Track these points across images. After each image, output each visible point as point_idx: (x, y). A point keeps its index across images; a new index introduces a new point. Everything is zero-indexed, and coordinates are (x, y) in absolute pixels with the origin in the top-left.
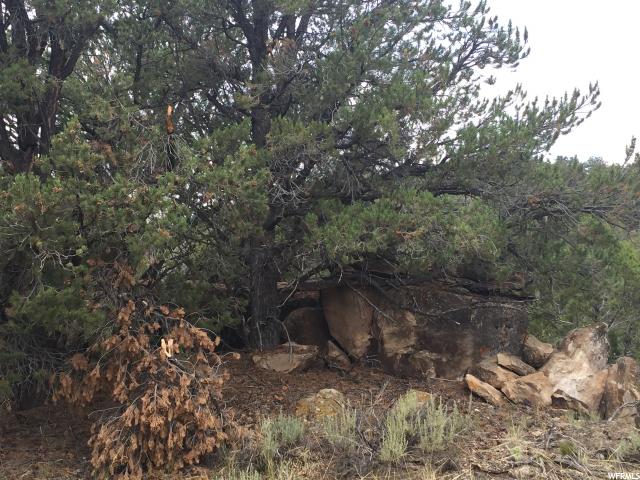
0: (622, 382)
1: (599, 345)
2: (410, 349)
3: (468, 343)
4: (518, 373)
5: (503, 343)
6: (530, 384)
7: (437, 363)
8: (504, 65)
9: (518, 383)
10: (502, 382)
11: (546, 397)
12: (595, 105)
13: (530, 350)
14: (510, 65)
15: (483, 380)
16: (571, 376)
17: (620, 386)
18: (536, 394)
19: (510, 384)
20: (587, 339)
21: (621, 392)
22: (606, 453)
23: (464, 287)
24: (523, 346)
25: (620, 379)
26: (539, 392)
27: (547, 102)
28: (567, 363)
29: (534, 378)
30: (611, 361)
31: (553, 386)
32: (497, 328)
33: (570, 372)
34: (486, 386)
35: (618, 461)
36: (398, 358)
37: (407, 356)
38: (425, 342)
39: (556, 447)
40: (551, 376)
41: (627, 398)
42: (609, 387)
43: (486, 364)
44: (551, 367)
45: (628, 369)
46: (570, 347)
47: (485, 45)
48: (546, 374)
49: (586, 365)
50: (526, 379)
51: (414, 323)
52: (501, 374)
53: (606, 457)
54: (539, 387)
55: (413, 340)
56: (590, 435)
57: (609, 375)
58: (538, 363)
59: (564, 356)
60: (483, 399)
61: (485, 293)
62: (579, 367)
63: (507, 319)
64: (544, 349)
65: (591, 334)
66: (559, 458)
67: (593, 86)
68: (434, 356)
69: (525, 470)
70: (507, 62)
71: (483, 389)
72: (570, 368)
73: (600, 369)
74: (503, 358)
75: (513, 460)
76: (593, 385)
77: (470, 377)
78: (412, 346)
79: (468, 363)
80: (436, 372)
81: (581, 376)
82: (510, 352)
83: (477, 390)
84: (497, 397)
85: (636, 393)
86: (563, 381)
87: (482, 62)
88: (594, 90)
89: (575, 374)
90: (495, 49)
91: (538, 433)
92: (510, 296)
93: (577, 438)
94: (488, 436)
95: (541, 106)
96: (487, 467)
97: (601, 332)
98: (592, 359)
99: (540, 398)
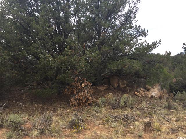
1: (160, 87)
2: (125, 87)
3: (135, 86)
4: (144, 92)
5: (142, 86)
7: (130, 89)
8: (143, 37)
11: (150, 96)
12: (160, 44)
13: (147, 88)
17: (163, 95)
19: (143, 94)
21: (164, 96)
22: (161, 106)
23: (135, 76)
24: (145, 87)
25: (163, 93)
27: (151, 43)
29: (147, 92)
30: (161, 90)
31: (151, 94)
32: (141, 83)
33: (154, 92)
34: (138, 94)
36: (123, 88)
38: (127, 86)
39: (152, 105)
41: (164, 97)
42: (161, 95)
43: (138, 90)
45: (165, 92)
46: (154, 87)
47: (140, 33)
48: (150, 92)
49: (157, 91)
50: (146, 93)
51: (126, 82)
52: (141, 92)
53: (161, 107)
54: (148, 94)
55: (125, 85)
56: (158, 103)
57: (161, 92)
58: (148, 90)
59: (153, 89)
60: (138, 96)
61: (139, 77)
62: (156, 91)
63: (143, 82)
64: (149, 87)
65: (158, 85)
66: (152, 107)
69: (146, 109)
74: (141, 89)
75: (144, 107)
76: (158, 94)
77: (135, 92)
79: (135, 89)
80: (129, 91)
81: (156, 92)
82: (143, 88)
83: (137, 94)
84: (140, 96)
85: (166, 96)
86: (153, 93)
87: (139, 36)
88: (160, 41)
89: (155, 92)
90: (142, 34)
91: (148, 102)
92: (143, 78)
93: (155, 103)
94: (139, 102)
95: (150, 44)
96: (139, 108)
97: (160, 85)
98: (158, 89)
99: (148, 96)
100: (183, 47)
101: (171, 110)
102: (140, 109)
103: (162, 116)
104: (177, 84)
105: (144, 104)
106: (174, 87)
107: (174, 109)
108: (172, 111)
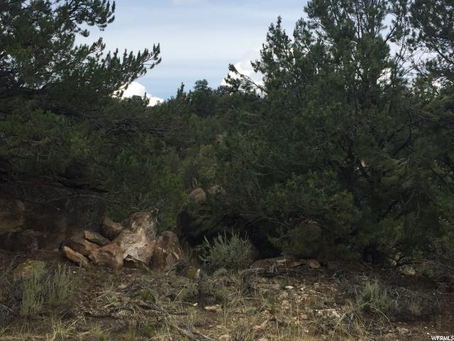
0: (165, 249)
1: (152, 223)
2: (19, 229)
3: (63, 224)
4: (99, 244)
5: (87, 223)
6: (108, 252)
7: (40, 239)
8: (95, 23)
9: (100, 251)
10: (89, 251)
11: (119, 261)
12: (157, 61)
13: (107, 228)
14: (100, 25)
15: (75, 250)
16: (135, 245)
17: (164, 251)
18: (113, 259)
19: (95, 254)
20: (145, 220)
21: (165, 255)
22: (172, 297)
23: (59, 182)
24: (102, 225)
25: (164, 246)
26: (115, 257)
27: (125, 55)
28: (133, 237)
29: (110, 247)
30: (158, 234)
31: (124, 252)
32: (84, 212)
33: (134, 243)
34: (77, 254)
35: (180, 302)
36: (9, 235)
37: (15, 234)
38: (31, 223)
39: (138, 295)
40: (122, 245)
41: (169, 259)
42: (156, 252)
43: (76, 238)
44: (121, 239)
45: (170, 239)
46: (133, 225)
47: (84, 6)
48: (119, 244)
49: (144, 238)
50: (106, 248)
51: (23, 209)
52: (88, 246)
53: (173, 300)
54: (114, 254)
55: (21, 222)
56: (160, 285)
57: (156, 244)
58: (112, 237)
59: (129, 231)
60: (77, 264)
61: (76, 187)
62: (140, 239)
63: (91, 206)
64: (116, 227)
65: (148, 216)
66: (142, 303)
67: (156, 47)
68: (38, 233)
69: (122, 313)
70: (98, 22)
71: (76, 257)
72: (134, 240)
73: (152, 240)
74: (88, 234)
75: (113, 306)
76: (147, 251)
77: (66, 249)
78: (21, 227)
79: (62, 238)
80: (39, 245)
81: (140, 245)
82: (93, 230)
83: (73, 258)
84: (86, 262)
85: (174, 256)
86: (130, 249)
87: (80, 18)
88: (157, 50)
89: (136, 245)
90: (90, 11)
91: (123, 286)
92: (95, 190)
93: (152, 288)
94: (89, 290)
95: (120, 56)
96: (97, 313)
97: (154, 215)
98: (147, 233)
99: (116, 262)
100: (229, 77)
101: (207, 308)
102: (102, 317)
103: (185, 331)
104: (209, 209)
105: (111, 295)
106: (199, 221)
107: (215, 303)
108: (211, 311)
